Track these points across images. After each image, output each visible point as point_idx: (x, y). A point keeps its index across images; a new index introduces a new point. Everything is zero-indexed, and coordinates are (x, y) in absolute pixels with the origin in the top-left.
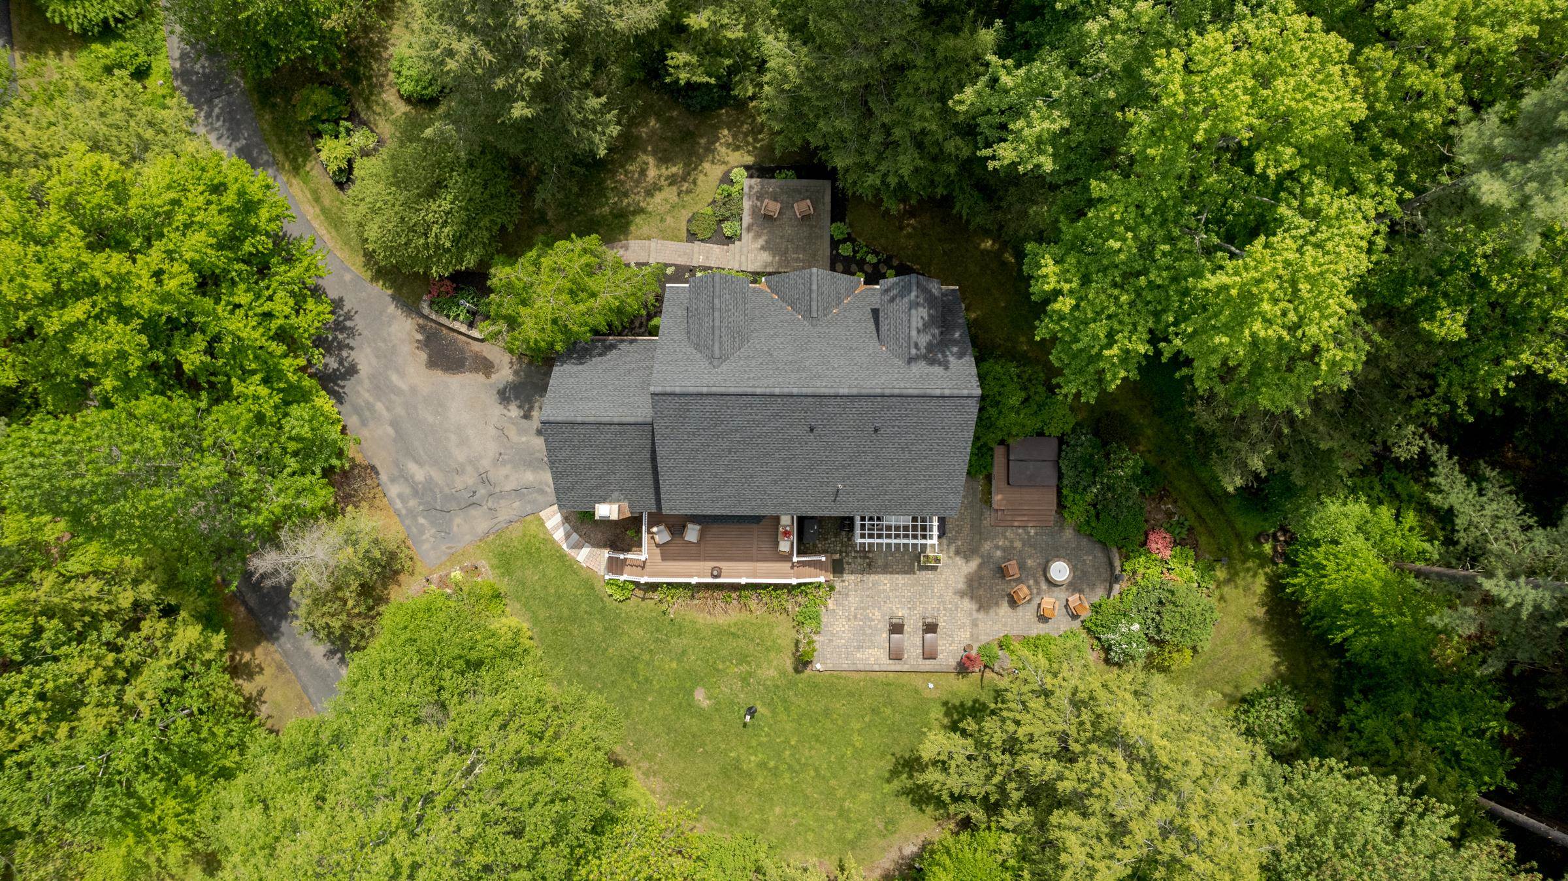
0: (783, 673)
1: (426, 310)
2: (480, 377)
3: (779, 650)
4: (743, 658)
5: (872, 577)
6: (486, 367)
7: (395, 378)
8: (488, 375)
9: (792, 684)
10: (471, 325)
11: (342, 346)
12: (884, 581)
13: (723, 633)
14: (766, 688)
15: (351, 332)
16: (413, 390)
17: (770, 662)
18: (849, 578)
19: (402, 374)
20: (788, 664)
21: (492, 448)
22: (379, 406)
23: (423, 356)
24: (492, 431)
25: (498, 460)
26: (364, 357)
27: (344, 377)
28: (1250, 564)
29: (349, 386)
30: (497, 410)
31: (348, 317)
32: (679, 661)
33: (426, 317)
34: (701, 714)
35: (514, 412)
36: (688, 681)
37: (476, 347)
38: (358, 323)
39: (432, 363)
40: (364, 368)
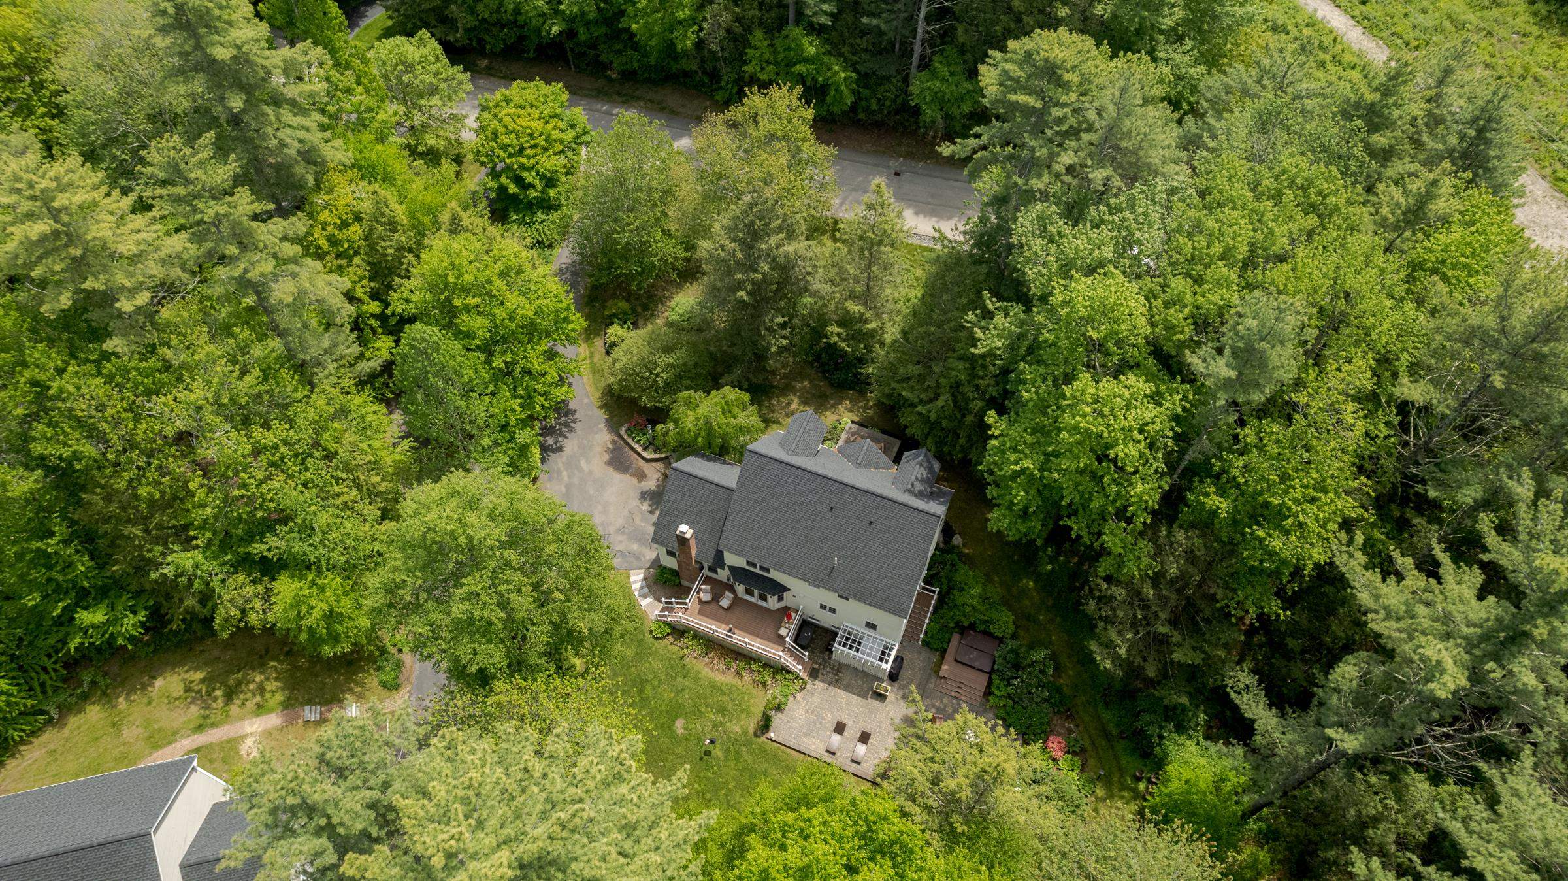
0: (745, 733)
1: (623, 431)
2: (635, 481)
3: (749, 715)
4: (722, 710)
5: (835, 690)
6: (641, 476)
7: (583, 463)
8: (640, 481)
9: (748, 743)
10: (645, 449)
11: (562, 434)
12: (843, 696)
13: (716, 688)
14: (729, 738)
15: (571, 429)
16: (591, 472)
17: (739, 720)
18: (819, 684)
19: (588, 462)
20: (752, 727)
21: (620, 522)
22: (565, 474)
23: (607, 457)
24: (626, 512)
25: (620, 531)
26: (571, 445)
27: (553, 451)
28: (1125, 794)
29: (553, 457)
30: (635, 502)
31: (574, 421)
32: (677, 694)
33: (620, 437)
34: (673, 737)
35: (645, 507)
36: (676, 710)
37: (642, 463)
38: (578, 427)
39: (610, 463)
40: (568, 450)
